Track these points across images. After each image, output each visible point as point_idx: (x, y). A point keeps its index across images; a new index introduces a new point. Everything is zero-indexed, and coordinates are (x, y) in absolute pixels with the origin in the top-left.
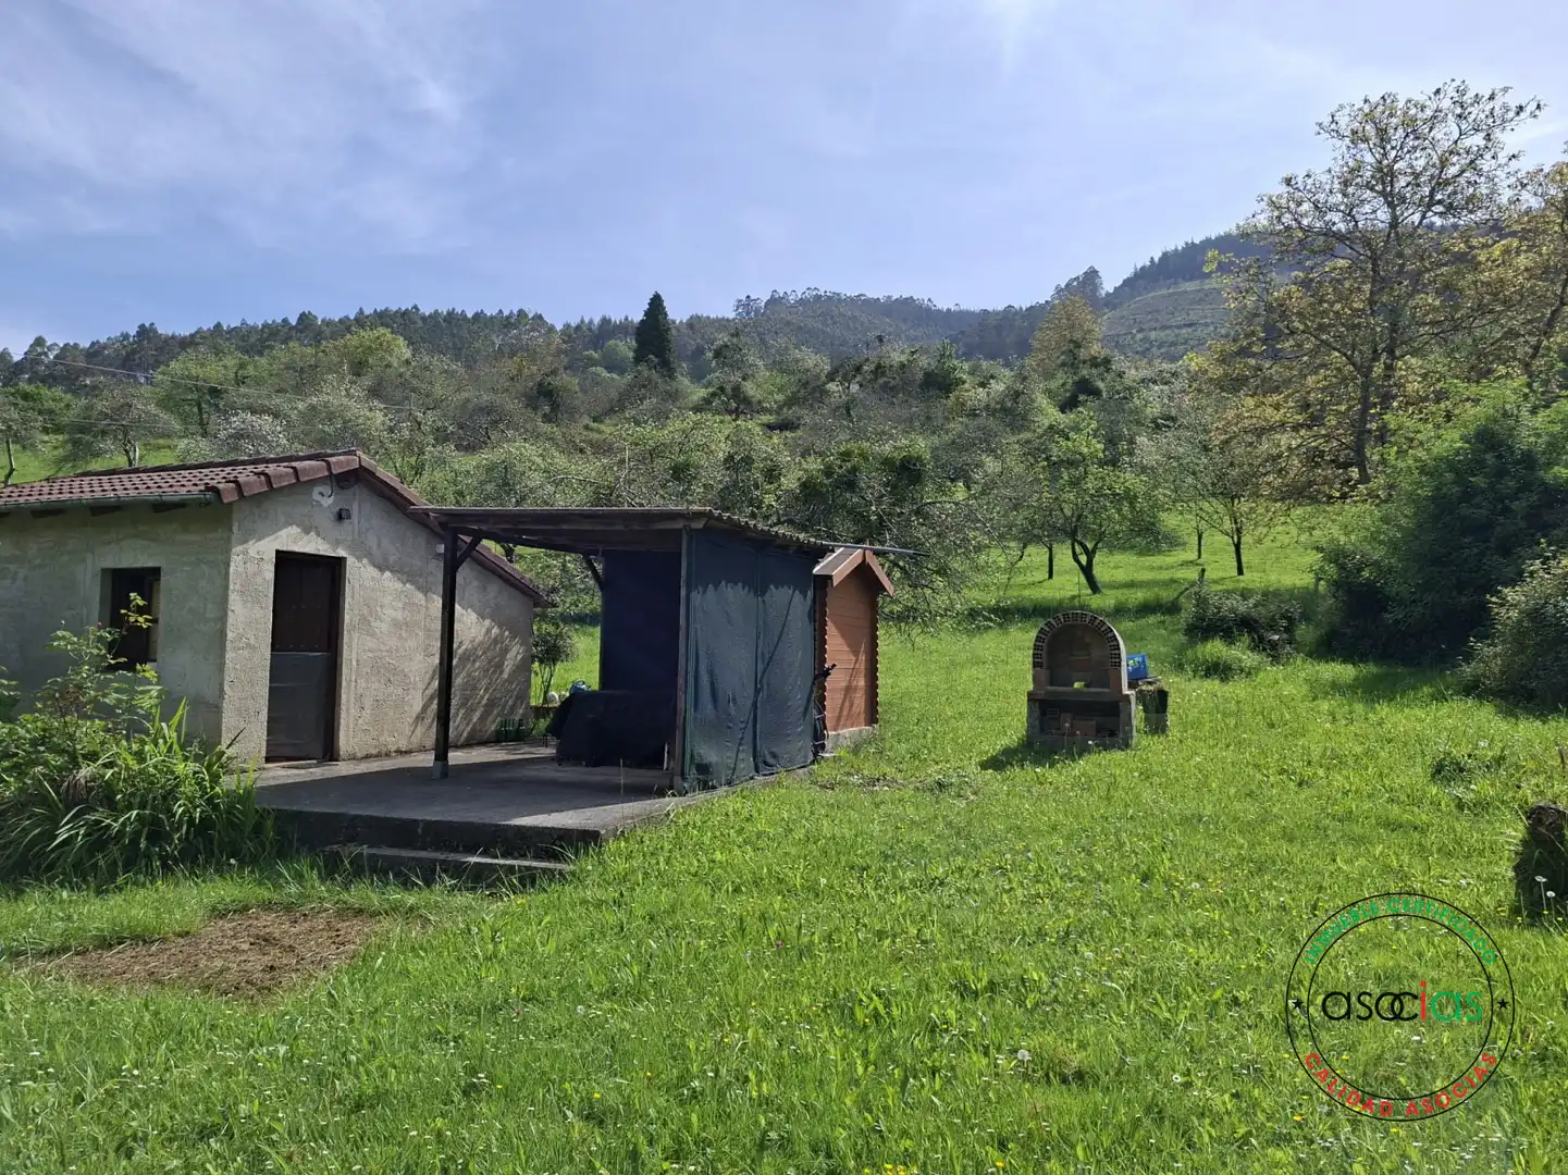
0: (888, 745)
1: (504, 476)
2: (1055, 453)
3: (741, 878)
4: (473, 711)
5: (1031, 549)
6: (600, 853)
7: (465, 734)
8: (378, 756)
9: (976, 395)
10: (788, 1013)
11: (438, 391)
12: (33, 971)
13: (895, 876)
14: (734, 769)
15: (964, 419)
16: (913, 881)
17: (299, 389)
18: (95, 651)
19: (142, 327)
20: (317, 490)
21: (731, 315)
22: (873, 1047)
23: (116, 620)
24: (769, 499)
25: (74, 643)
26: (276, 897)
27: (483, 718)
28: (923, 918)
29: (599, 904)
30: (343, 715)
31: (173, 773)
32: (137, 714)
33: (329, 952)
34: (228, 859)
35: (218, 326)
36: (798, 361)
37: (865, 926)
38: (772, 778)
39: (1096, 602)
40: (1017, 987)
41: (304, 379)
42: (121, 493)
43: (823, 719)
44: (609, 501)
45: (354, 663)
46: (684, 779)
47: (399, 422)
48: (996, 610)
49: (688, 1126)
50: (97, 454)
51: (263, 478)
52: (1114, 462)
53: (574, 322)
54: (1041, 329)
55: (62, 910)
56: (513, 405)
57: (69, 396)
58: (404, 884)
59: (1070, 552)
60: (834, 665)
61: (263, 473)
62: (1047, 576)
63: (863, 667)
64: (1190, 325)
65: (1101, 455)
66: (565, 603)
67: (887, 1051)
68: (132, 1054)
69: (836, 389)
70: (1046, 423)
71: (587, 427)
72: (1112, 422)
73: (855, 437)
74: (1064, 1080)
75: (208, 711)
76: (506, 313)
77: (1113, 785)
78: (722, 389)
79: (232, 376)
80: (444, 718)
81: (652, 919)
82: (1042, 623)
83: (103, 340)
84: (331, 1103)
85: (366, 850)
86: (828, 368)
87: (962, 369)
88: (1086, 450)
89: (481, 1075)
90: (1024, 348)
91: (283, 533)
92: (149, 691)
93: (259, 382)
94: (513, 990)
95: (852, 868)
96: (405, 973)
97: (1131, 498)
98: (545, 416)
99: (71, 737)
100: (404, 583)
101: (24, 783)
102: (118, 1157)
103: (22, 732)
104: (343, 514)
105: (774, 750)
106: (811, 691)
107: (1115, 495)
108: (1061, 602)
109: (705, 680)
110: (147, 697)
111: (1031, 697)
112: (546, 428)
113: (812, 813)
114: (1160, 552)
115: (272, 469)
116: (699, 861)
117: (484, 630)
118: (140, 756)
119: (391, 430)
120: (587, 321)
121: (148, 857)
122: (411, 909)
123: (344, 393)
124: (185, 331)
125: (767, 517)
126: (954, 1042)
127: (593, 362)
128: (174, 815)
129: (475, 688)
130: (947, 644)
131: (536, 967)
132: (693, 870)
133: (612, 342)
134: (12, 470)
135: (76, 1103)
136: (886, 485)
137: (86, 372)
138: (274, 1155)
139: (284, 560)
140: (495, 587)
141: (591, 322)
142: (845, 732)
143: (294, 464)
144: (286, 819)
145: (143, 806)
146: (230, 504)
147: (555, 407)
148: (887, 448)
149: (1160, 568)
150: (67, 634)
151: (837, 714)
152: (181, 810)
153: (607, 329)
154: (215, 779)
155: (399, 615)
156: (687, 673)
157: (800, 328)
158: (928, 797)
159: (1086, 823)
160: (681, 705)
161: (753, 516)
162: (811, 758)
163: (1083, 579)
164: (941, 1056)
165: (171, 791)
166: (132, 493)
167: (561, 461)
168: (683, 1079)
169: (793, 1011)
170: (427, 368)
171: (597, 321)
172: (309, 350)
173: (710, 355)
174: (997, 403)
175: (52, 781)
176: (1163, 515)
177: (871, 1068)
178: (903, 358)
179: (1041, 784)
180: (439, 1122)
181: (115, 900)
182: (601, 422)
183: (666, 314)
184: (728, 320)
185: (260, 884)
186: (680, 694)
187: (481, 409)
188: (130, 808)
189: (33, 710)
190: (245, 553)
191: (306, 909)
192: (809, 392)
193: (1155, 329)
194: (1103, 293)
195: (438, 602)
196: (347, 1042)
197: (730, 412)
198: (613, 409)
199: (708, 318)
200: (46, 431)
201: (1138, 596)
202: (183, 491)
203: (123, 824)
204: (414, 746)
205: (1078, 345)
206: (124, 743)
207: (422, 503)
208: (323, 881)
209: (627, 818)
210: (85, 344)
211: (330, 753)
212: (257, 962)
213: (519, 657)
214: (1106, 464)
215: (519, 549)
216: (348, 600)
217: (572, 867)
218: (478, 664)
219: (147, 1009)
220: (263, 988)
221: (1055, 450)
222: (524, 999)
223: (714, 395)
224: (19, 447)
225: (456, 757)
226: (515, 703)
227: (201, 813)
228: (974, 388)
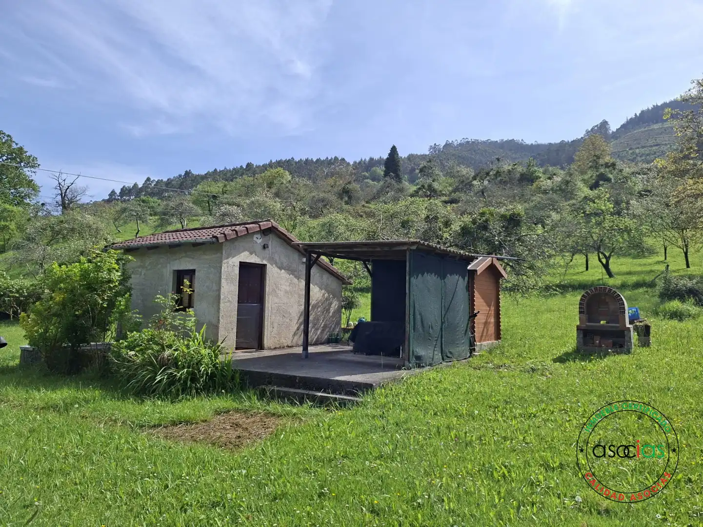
0: (506, 350)
1: (329, 229)
2: (588, 210)
3: (437, 408)
4: (318, 329)
5: (576, 256)
6: (373, 394)
7: (315, 340)
8: (280, 348)
9: (547, 184)
10: (462, 472)
11: (302, 193)
12: (148, 433)
13: (511, 411)
14: (433, 359)
15: (541, 195)
16: (520, 415)
17: (247, 195)
18: (171, 304)
19: (186, 172)
20: (255, 236)
21: (428, 153)
22: (503, 490)
23: (179, 291)
24: (446, 235)
25: (163, 300)
26: (240, 407)
27: (322, 333)
28: (526, 432)
29: (374, 417)
30: (266, 331)
31: (200, 354)
32: (187, 329)
33: (262, 431)
34: (221, 390)
35: (216, 170)
36: (458, 172)
37: (497, 434)
38: (450, 363)
39: (611, 282)
40: (574, 467)
41: (249, 191)
42: (181, 239)
43: (474, 337)
44: (374, 238)
45: (270, 309)
46: (410, 362)
47: (286, 207)
48: (558, 286)
49: (417, 520)
50: (170, 224)
51: (234, 232)
52: (619, 213)
53: (358, 160)
54: (579, 151)
55: (159, 409)
56: (333, 198)
57: (160, 201)
58: (291, 403)
59: (597, 257)
60: (479, 312)
61: (234, 230)
62: (585, 269)
63: (493, 312)
64: (657, 145)
65: (612, 210)
66: (355, 283)
67: (509, 493)
68: (186, 470)
69: (477, 183)
70: (583, 195)
71: (363, 206)
72: (617, 194)
73: (486, 206)
74: (599, 513)
75: (214, 328)
76: (329, 158)
77: (622, 371)
78: (423, 186)
79: (221, 190)
80: (306, 333)
81: (397, 424)
82: (583, 292)
83: (172, 178)
84: (264, 496)
85: (276, 388)
86: (473, 174)
87: (539, 171)
88: (604, 208)
89: (326, 489)
90: (571, 160)
91: (242, 254)
92: (191, 320)
93: (231, 192)
94: (338, 453)
95: (490, 407)
96: (293, 442)
97: (628, 230)
98: (346, 202)
99: (162, 338)
100: (290, 275)
101: (144, 357)
102: (181, 512)
103: (143, 336)
104: (266, 246)
105: (451, 350)
106: (468, 324)
107: (620, 229)
108: (593, 281)
109: (418, 317)
110: (191, 322)
111: (579, 328)
112: (346, 207)
113: (470, 380)
114: (645, 257)
115: (238, 228)
116: (417, 400)
117: (322, 295)
118: (188, 346)
119: (283, 210)
120: (363, 160)
121: (191, 388)
122: (294, 415)
123: (264, 196)
124: (203, 173)
125: (445, 244)
126: (542, 491)
127: (365, 177)
128: (200, 371)
129: (318, 320)
130: (535, 302)
131: (347, 442)
132: (415, 404)
133: (374, 168)
134: (139, 231)
135: (165, 489)
136: (503, 227)
137: (167, 191)
138: (242, 516)
139: (243, 265)
140: (326, 276)
141: (365, 160)
142: (484, 343)
143: (246, 226)
144: (244, 373)
145: (189, 368)
146: (222, 243)
147: (350, 198)
148: (502, 210)
150: (161, 297)
151: (480, 335)
152: (203, 369)
153: (372, 163)
154: (216, 356)
155: (288, 289)
156: (410, 314)
157: (459, 156)
158: (527, 375)
159: (609, 389)
160: (407, 329)
161: (439, 243)
162: (469, 355)
163: (604, 271)
164: (536, 497)
165: (200, 361)
166: (185, 239)
167: (352, 221)
168: (414, 498)
169: (464, 471)
170: (297, 184)
171: (368, 159)
172: (251, 179)
173: (417, 171)
174: (557, 187)
175: (155, 356)
176: (645, 239)
177: (502, 500)
178: (510, 168)
179: (585, 370)
180: (308, 508)
181: (179, 406)
182: (370, 203)
183: (398, 155)
184: (426, 155)
185: (234, 401)
186: (407, 325)
187: (319, 200)
188: (183, 368)
189: (147, 327)
190: (228, 263)
191: (252, 413)
192: (465, 185)
193: (638, 148)
194: (611, 132)
195: (303, 283)
196: (270, 470)
197: (427, 196)
198: (375, 198)
199: (417, 155)
200: (151, 215)
201: (634, 279)
202: (204, 238)
203: (181, 374)
204: (294, 345)
205: (598, 158)
206: (182, 341)
207: (297, 241)
208: (259, 401)
209: (384, 379)
210: (165, 180)
211: (261, 347)
212: (233, 434)
213: (336, 306)
214: (615, 214)
215: (336, 260)
216: (267, 281)
217: (361, 400)
218: (319, 309)
219: (191, 451)
220: (237, 445)
221: (588, 208)
222: (342, 456)
223: (420, 189)
224: (141, 222)
225: (311, 349)
226: (335, 326)
227: (212, 370)
228: (546, 180)
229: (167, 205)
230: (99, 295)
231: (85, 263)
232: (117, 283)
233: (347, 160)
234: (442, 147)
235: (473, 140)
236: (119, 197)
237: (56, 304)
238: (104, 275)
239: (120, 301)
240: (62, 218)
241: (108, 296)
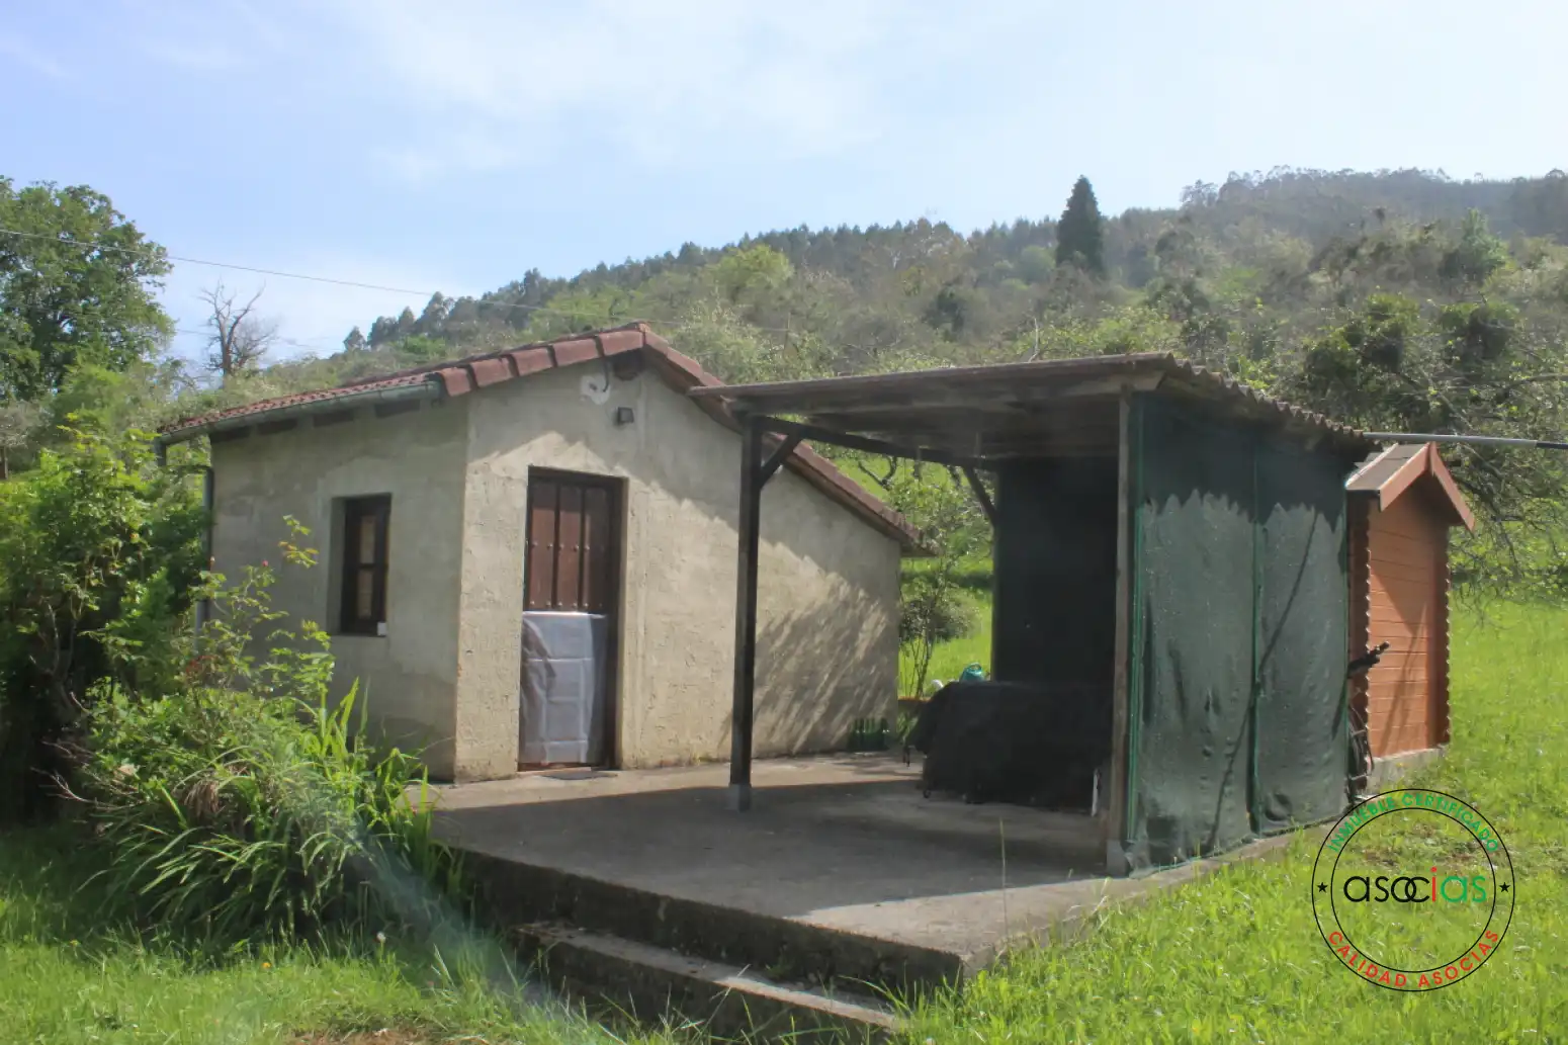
4: (814, 705)
7: (802, 739)
8: (677, 764)
14: (1217, 825)
20: (585, 379)
27: (828, 717)
30: (626, 704)
36: (1269, 248)
38: (1279, 840)
43: (1364, 737)
45: (641, 631)
46: (1126, 844)
51: (506, 361)
60: (1381, 647)
63: (1425, 649)
69: (1323, 280)
86: (1309, 253)
87: (1498, 247)
91: (540, 442)
100: (711, 517)
104: (624, 416)
105: (1284, 791)
106: (1345, 692)
109: (1164, 667)
110: (312, 668)
115: (518, 350)
117: (830, 585)
129: (813, 673)
139: (540, 478)
140: (844, 525)
142: (1397, 757)
143: (550, 344)
146: (459, 397)
151: (1384, 728)
156: (1131, 655)
160: (1120, 715)
162: (1345, 803)
178: (1415, 237)
186: (1120, 695)
190: (486, 469)
192: (1288, 285)
207: (715, 382)
211: (607, 759)
213: (880, 629)
216: (631, 538)
225: (763, 774)
226: (875, 695)
228: (1520, 269)
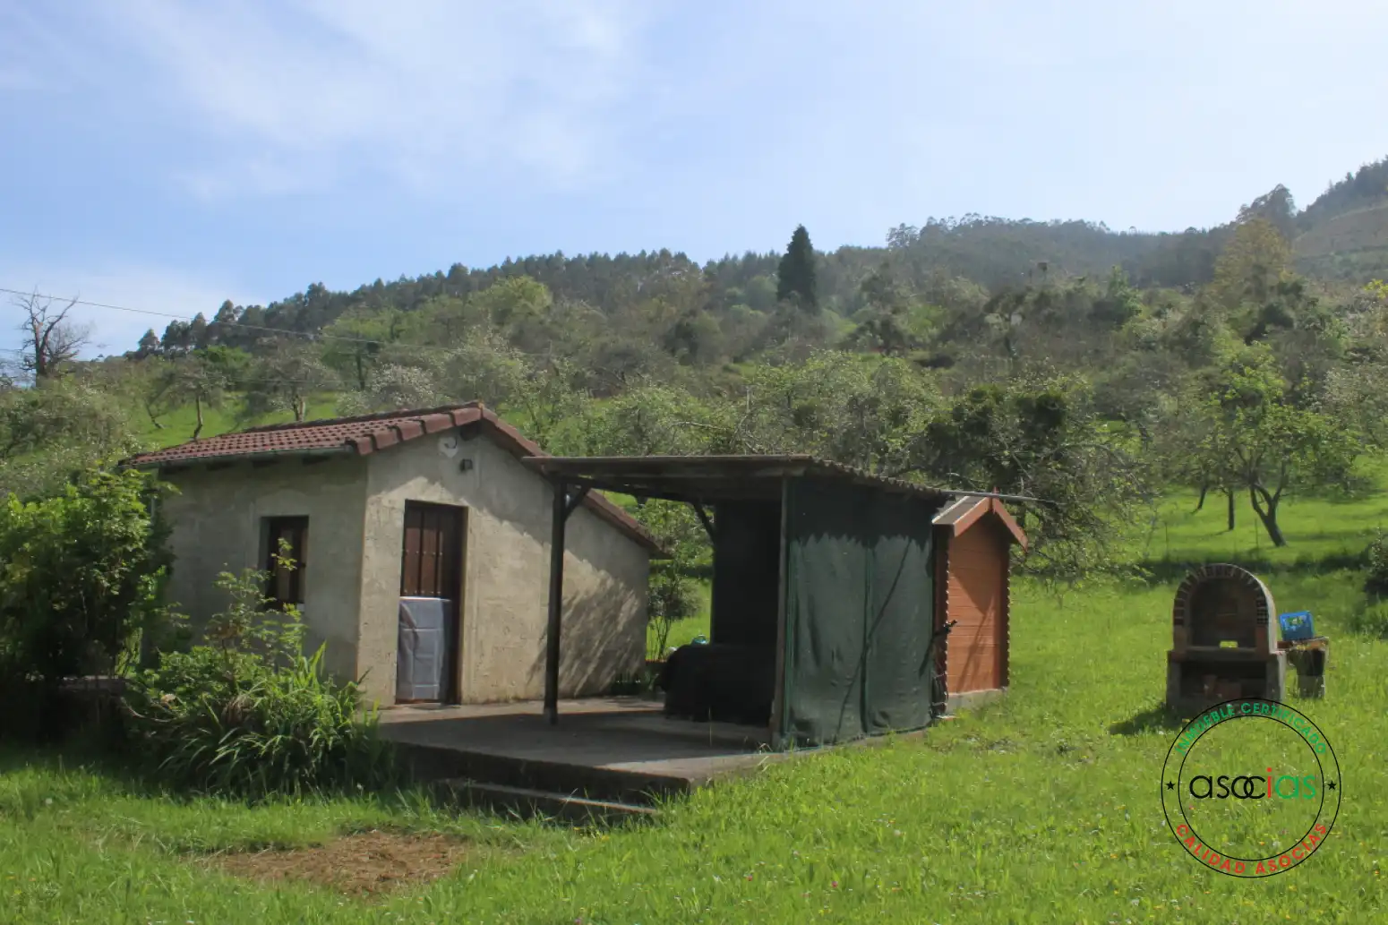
0: (1017, 709)
1: (637, 423)
4: (588, 662)
5: (1210, 497)
6: (686, 800)
7: (579, 686)
8: (497, 701)
9: (1149, 326)
11: (577, 336)
15: (1138, 353)
17: (446, 341)
18: (251, 591)
19: (313, 287)
20: (442, 442)
21: (884, 245)
24: (895, 444)
25: (234, 583)
26: (394, 820)
27: (599, 669)
31: (312, 703)
32: (284, 649)
33: (434, 869)
34: (356, 783)
35: (379, 282)
36: (954, 291)
38: (880, 738)
39: (1278, 555)
41: (451, 329)
42: (287, 447)
43: (943, 680)
44: (728, 447)
45: (475, 611)
46: (783, 735)
47: (536, 370)
50: (270, 409)
52: (1295, 400)
53: (718, 259)
54: (1224, 253)
55: (220, 816)
56: (649, 348)
57: (249, 355)
58: (504, 816)
59: (1250, 499)
60: (956, 622)
61: (395, 427)
62: (1226, 527)
63: (992, 624)
65: (1281, 392)
69: (995, 321)
70: (1229, 356)
71: (726, 369)
75: (347, 649)
76: (649, 254)
78: (870, 324)
79: (388, 330)
82: (1184, 577)
83: (280, 301)
85: (473, 785)
86: (987, 298)
87: (1136, 298)
88: (1263, 387)
90: (1208, 275)
91: (412, 483)
92: (293, 628)
93: (411, 335)
97: (1315, 440)
99: (230, 667)
101: (194, 707)
103: (192, 660)
104: (466, 465)
105: (887, 710)
106: (930, 649)
107: (1296, 436)
110: (292, 633)
111: (1172, 658)
112: (682, 371)
118: (285, 688)
119: (530, 378)
120: (731, 257)
121: (290, 777)
123: (487, 343)
127: (734, 300)
128: (311, 742)
129: (589, 640)
133: (756, 278)
134: (200, 426)
136: (1021, 427)
137: (263, 333)
139: (413, 509)
141: (735, 258)
142: (970, 694)
144: (407, 750)
145: (286, 733)
146: (365, 456)
147: (693, 348)
149: (1356, 517)
150: (229, 575)
151: (959, 675)
152: (316, 738)
153: (751, 265)
154: (346, 712)
155: (517, 564)
157: (957, 256)
158: (1043, 760)
162: (928, 719)
163: (1264, 530)
165: (310, 720)
167: (693, 404)
170: (567, 315)
171: (741, 256)
172: (459, 302)
173: (858, 288)
174: (1174, 334)
175: (215, 706)
176: (1352, 459)
178: (1071, 287)
181: (263, 812)
183: (810, 247)
184: (879, 250)
185: (382, 808)
187: (618, 354)
188: (276, 733)
189: (202, 642)
190: (379, 502)
191: (418, 833)
192: (966, 324)
193: (1356, 251)
194: (1295, 212)
195: (548, 550)
197: (877, 349)
198: (752, 349)
199: (859, 248)
200: (228, 389)
202: (328, 444)
203: (270, 747)
204: (528, 695)
205: (1265, 271)
206: (273, 674)
207: (537, 453)
208: (435, 810)
209: (714, 769)
210: (265, 305)
211: (451, 694)
212: (373, 872)
213: (634, 610)
214: (1286, 401)
217: (658, 811)
218: (592, 615)
223: (861, 330)
224: (206, 405)
225: (564, 707)
226: (630, 656)
227: (334, 741)
228: (1149, 318)
229: (266, 365)
230: (103, 569)
231: (75, 499)
232: (141, 544)
233: (692, 257)
234: (918, 232)
235: (990, 219)
236: (162, 348)
237: (14, 586)
238: (116, 526)
239: (146, 584)
240: (36, 396)
241: (121, 572)
